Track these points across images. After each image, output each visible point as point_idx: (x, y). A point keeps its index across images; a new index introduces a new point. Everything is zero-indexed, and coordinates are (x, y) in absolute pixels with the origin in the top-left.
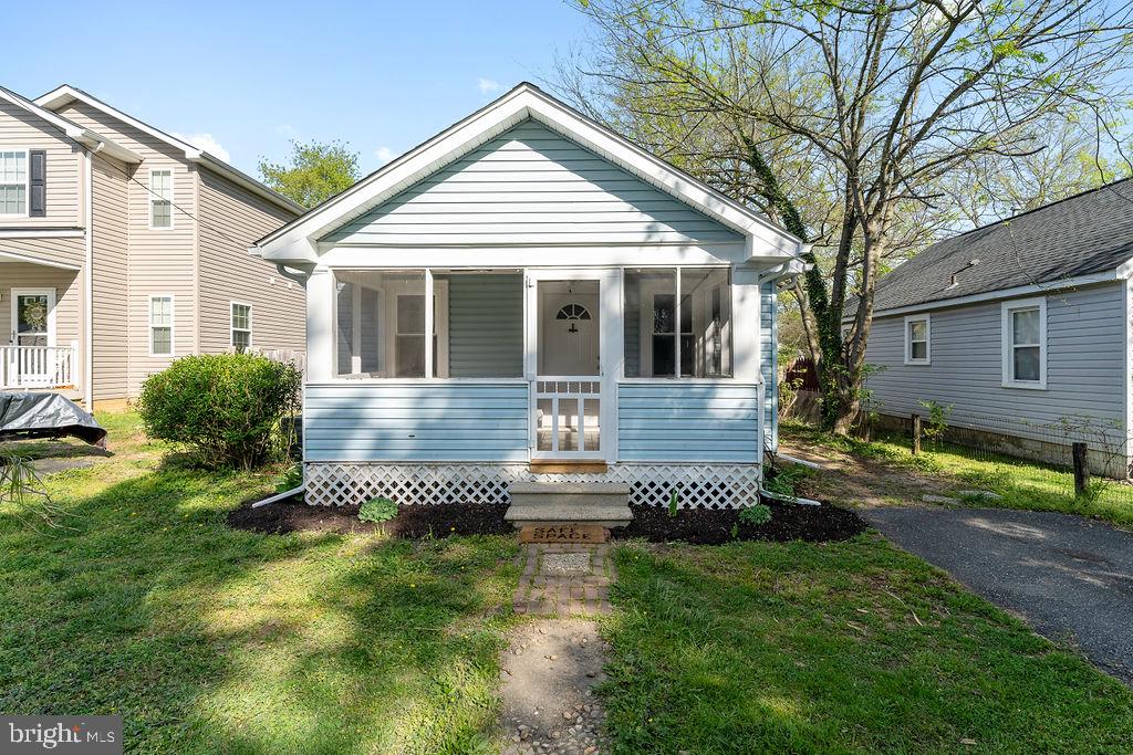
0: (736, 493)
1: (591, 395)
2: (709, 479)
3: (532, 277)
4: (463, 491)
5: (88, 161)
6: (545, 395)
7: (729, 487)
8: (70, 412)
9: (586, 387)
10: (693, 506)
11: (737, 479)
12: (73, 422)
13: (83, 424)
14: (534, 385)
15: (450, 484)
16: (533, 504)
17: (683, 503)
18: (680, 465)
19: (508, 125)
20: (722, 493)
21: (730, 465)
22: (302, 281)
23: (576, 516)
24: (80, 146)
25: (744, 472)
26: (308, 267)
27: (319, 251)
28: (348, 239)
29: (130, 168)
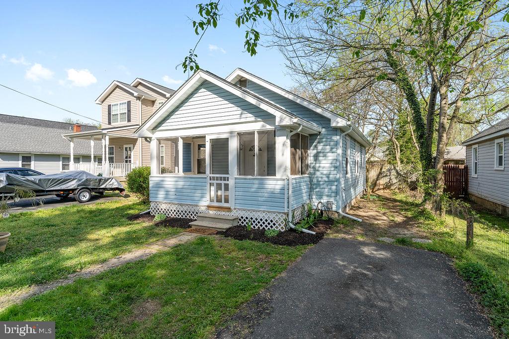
0: (277, 225)
1: (226, 182)
2: (266, 218)
3: (208, 138)
4: (190, 215)
5: (140, 102)
6: (212, 181)
7: (274, 222)
8: (116, 183)
9: (225, 179)
10: (261, 228)
11: (277, 219)
12: (116, 186)
13: (119, 187)
14: (209, 177)
15: (186, 212)
16: (202, 221)
17: (258, 226)
18: (256, 211)
19: (199, 84)
20: (272, 224)
21: (274, 213)
22: (150, 142)
23: (210, 226)
24: (138, 98)
25: (279, 216)
26: (150, 138)
27: (153, 133)
28: (160, 129)
29: (153, 102)
